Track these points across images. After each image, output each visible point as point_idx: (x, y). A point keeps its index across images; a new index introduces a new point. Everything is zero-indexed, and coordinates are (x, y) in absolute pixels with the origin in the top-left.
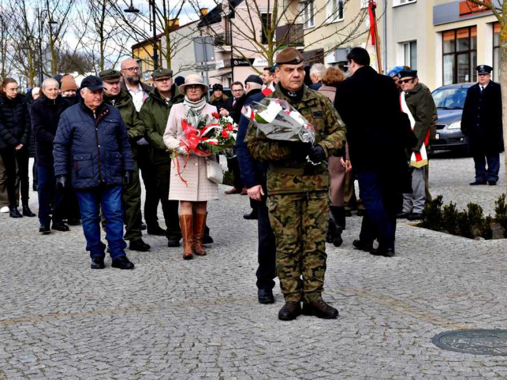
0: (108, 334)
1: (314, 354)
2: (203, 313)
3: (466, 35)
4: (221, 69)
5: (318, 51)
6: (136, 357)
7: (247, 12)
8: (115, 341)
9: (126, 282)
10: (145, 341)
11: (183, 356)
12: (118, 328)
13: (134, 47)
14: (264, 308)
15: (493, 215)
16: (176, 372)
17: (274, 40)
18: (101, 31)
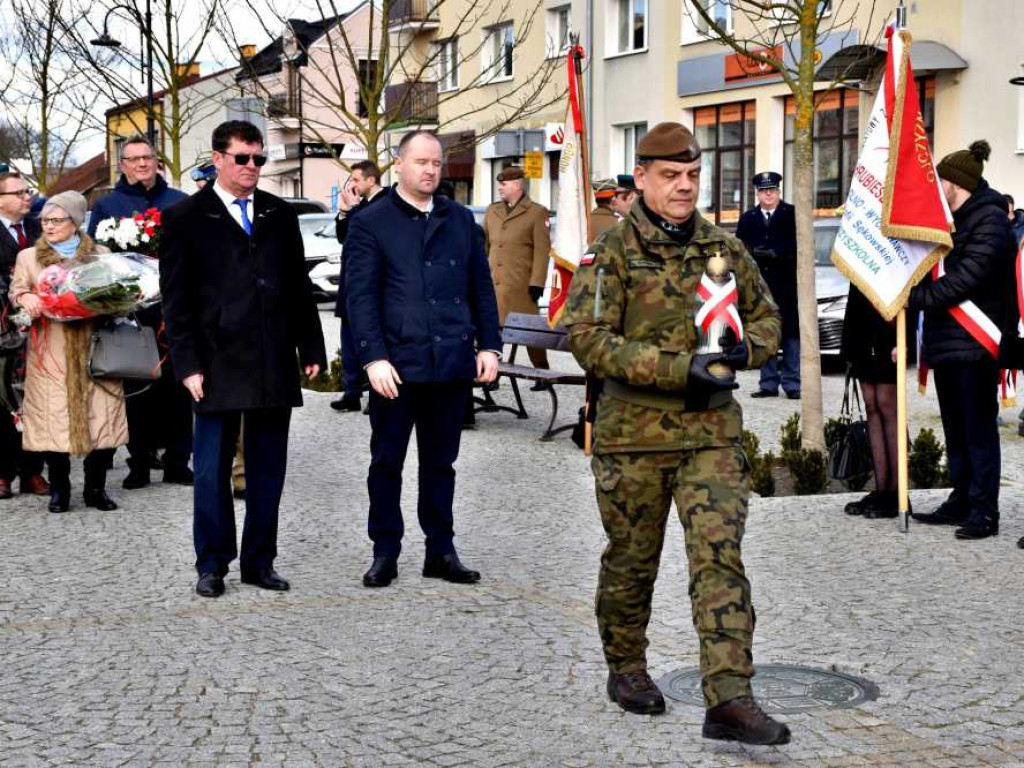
0: (34, 670)
1: (436, 709)
2: (226, 629)
3: (737, 117)
4: (278, 162)
5: (465, 135)
6: (89, 714)
7: (329, 55)
8: (47, 684)
9: (76, 567)
10: (108, 683)
11: (182, 714)
12: (56, 658)
13: (109, 114)
14: (344, 621)
15: (778, 451)
16: (167, 744)
17: (380, 111)
18: (43, 79)
